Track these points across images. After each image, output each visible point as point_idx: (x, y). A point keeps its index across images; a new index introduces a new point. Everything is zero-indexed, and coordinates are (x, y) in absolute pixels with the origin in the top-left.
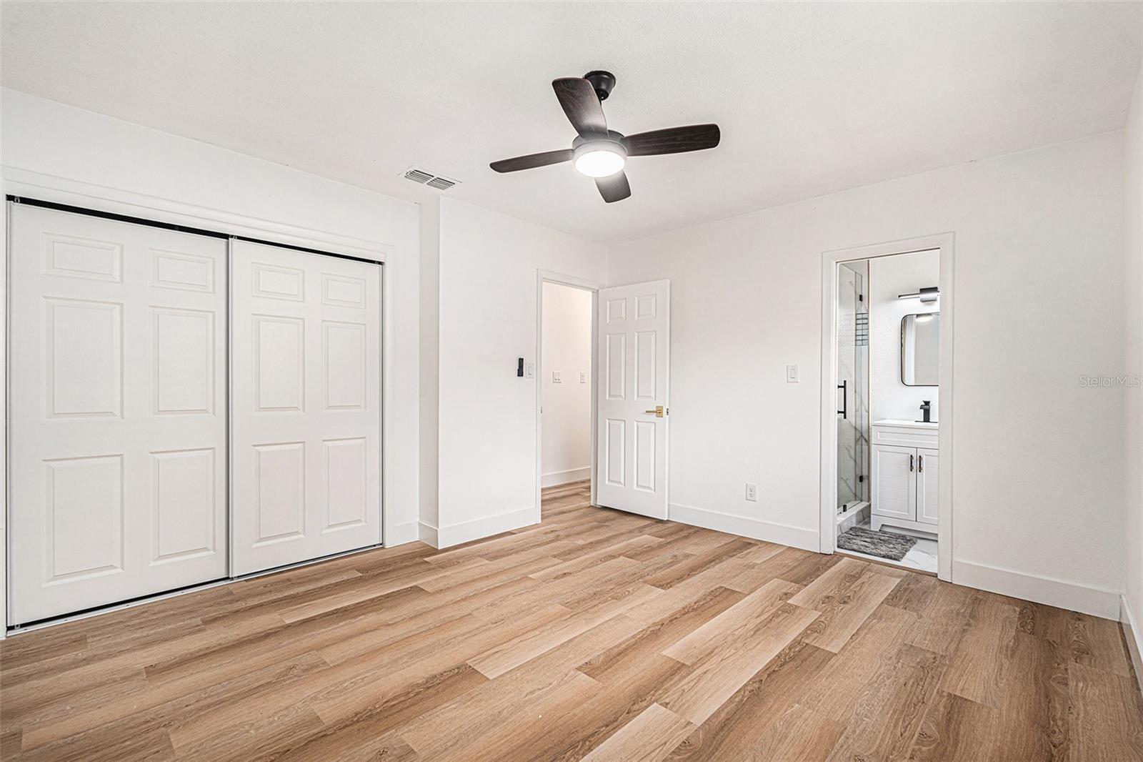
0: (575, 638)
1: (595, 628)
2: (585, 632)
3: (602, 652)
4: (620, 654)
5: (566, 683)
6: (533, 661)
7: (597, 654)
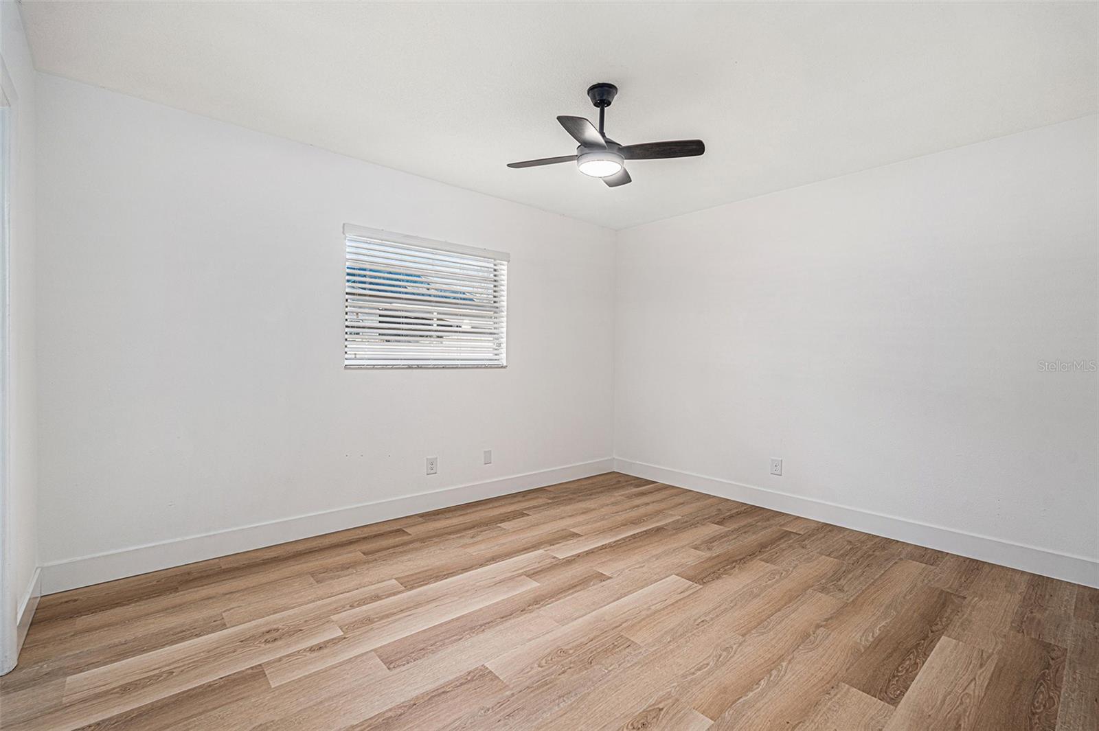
0: (614, 601)
1: (595, 610)
2: (605, 606)
3: (590, 588)
4: (575, 586)
5: (619, 571)
6: (647, 585)
7: (595, 587)
